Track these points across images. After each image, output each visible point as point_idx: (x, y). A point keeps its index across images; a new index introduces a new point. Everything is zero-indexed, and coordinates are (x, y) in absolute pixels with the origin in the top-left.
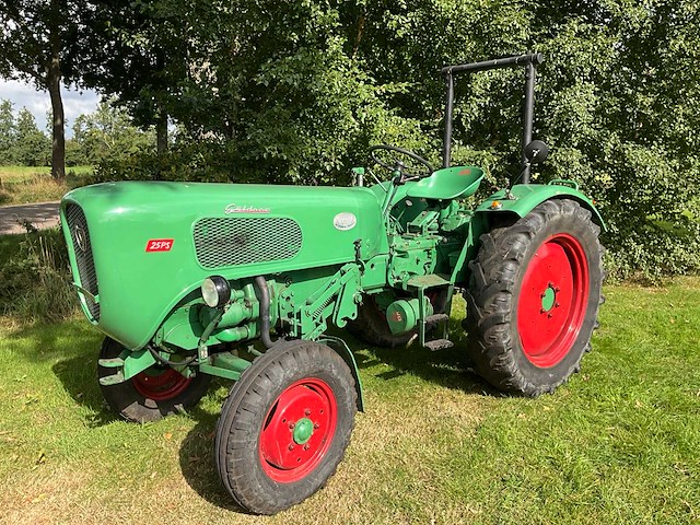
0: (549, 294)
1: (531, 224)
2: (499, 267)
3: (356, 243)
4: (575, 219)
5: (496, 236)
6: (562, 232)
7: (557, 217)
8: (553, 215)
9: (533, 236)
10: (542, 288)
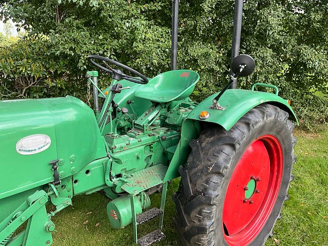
0: (251, 185)
1: (236, 134)
2: (204, 178)
3: (54, 164)
4: (275, 122)
5: (203, 144)
6: (264, 135)
7: (260, 124)
8: (256, 123)
9: (237, 146)
10: (245, 182)
